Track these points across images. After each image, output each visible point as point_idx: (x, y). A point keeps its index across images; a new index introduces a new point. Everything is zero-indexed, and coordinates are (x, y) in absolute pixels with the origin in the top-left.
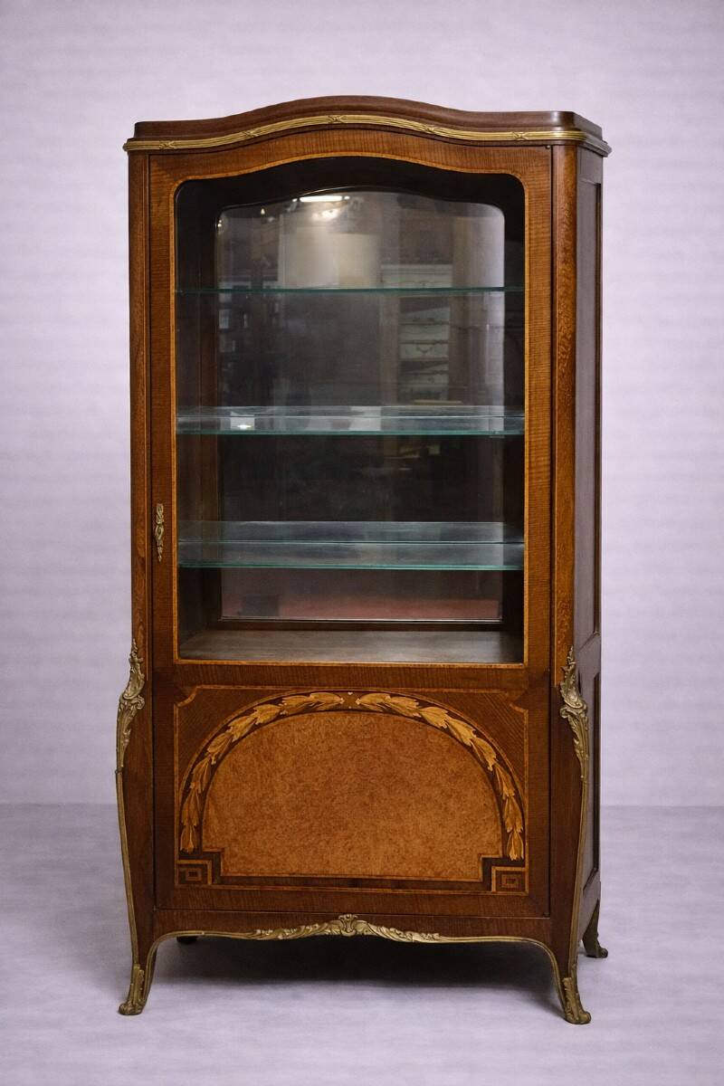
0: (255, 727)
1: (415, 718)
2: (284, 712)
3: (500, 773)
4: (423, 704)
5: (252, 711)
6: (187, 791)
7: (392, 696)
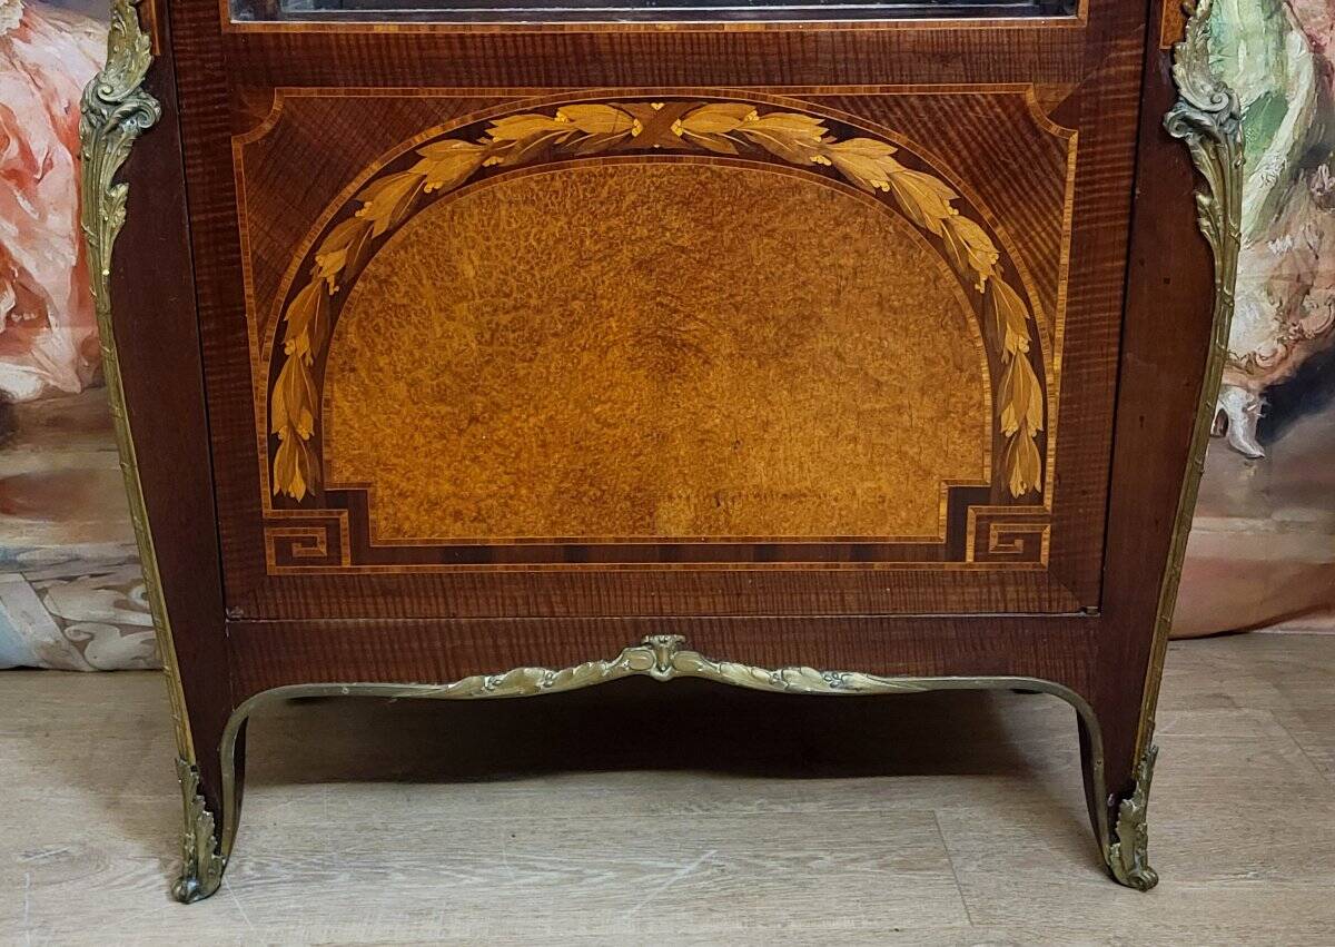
0: (423, 201)
1: (817, 168)
2: (493, 161)
3: (1005, 296)
4: (840, 132)
5: (412, 158)
6: (278, 359)
7: (764, 111)
